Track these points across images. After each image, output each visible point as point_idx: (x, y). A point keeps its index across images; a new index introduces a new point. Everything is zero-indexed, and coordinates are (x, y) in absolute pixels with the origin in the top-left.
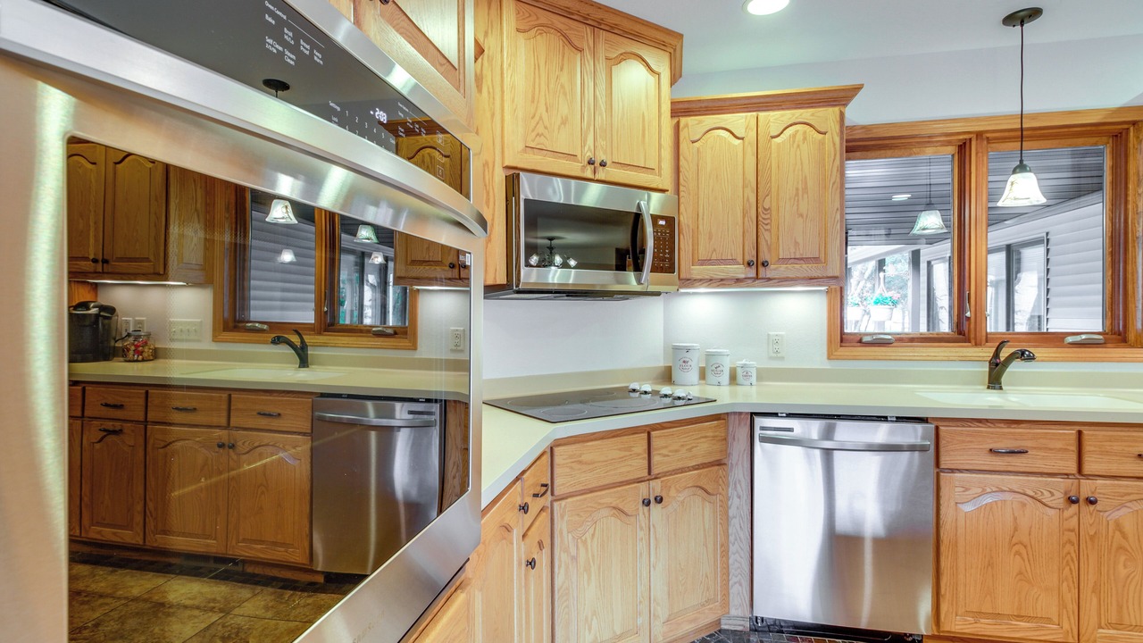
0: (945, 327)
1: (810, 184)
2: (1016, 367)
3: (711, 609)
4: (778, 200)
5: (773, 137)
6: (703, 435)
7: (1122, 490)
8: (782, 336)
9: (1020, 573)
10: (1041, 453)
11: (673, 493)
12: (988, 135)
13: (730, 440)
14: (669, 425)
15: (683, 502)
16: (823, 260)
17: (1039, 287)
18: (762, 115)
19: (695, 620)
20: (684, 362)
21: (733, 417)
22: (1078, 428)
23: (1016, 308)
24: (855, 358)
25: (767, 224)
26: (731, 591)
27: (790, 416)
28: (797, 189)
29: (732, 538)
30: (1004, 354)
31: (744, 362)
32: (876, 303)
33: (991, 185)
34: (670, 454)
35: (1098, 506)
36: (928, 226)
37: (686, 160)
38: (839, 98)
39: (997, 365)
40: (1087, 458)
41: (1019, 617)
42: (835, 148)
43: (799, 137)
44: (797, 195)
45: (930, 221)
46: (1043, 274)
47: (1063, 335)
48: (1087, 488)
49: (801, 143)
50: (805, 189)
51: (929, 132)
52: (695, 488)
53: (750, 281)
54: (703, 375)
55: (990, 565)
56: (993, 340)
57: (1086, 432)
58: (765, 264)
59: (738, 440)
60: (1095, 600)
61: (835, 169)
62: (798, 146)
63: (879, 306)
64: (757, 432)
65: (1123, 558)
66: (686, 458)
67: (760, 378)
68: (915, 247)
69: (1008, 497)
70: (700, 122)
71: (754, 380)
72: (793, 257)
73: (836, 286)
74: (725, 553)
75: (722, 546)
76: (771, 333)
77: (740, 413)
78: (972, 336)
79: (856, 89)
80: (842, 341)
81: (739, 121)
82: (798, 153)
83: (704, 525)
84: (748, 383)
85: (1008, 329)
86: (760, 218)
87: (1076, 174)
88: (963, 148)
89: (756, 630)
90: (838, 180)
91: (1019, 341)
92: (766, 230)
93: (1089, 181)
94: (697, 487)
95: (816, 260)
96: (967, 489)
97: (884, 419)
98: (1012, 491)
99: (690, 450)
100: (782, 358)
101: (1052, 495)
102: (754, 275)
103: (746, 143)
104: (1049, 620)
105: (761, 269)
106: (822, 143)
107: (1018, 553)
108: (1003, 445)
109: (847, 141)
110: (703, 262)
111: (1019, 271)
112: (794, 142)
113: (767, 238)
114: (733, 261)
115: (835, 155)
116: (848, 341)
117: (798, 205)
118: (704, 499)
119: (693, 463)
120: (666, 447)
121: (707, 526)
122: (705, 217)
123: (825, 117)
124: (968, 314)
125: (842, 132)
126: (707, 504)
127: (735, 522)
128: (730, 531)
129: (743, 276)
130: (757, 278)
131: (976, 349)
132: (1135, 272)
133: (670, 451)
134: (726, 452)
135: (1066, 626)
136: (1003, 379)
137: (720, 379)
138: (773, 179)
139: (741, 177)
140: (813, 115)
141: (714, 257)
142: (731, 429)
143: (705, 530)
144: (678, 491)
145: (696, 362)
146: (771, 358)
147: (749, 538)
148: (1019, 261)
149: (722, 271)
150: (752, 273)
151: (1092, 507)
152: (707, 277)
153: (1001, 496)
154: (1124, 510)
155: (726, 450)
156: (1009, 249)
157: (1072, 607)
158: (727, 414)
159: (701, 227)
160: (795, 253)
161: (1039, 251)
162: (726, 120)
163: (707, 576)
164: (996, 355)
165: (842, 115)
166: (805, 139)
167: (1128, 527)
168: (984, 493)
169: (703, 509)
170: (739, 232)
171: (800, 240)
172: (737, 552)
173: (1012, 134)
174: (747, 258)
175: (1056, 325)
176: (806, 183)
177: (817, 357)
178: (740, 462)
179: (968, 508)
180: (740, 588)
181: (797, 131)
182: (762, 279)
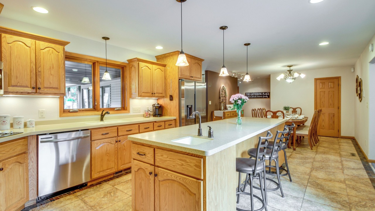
0: (91, 107)
1: (54, 66)
2: (106, 116)
3: (22, 201)
4: (44, 69)
5: (41, 49)
6: (19, 144)
7: (124, 138)
8: (44, 111)
9: (108, 160)
10: (111, 133)
11: (7, 166)
12: (100, 62)
13: (29, 145)
14: (4, 143)
15: (11, 168)
16: (59, 88)
17: (109, 97)
18: (37, 41)
19: (16, 206)
20: (3, 122)
21: (30, 137)
22: (117, 127)
23: (104, 102)
24: (68, 116)
25: (40, 76)
26: (29, 193)
27: (50, 134)
28: (50, 67)
29: (30, 176)
30: (104, 113)
31: (30, 120)
32: (68, 101)
33: (100, 72)
34: (5, 153)
35: (121, 142)
36: (86, 81)
37: (5, 49)
38: (63, 44)
39: (102, 116)
40: (119, 133)
41: (108, 169)
42: (62, 58)
43: (51, 52)
44: (50, 68)
45: (86, 80)
46: (110, 94)
47: (114, 108)
48: (119, 138)
49: (51, 53)
50: (53, 67)
51: (87, 58)
52: (16, 163)
53: (33, 93)
54: (12, 125)
55: (102, 160)
56: (101, 110)
57: (119, 127)
58: (39, 88)
59: (32, 144)
60: (120, 161)
61: (62, 63)
62: (50, 54)
63: (69, 101)
64: (40, 140)
65: (124, 151)
66: (12, 153)
67: (36, 125)
68: (80, 85)
69: (106, 144)
70: (11, 37)
71: (34, 125)
72: (49, 87)
73: (62, 96)
74: (27, 181)
75: (26, 179)
76: (40, 110)
77: (33, 136)
78: (97, 109)
79: (68, 43)
80: (64, 112)
81: (28, 41)
82: (50, 56)
83: (20, 174)
84: (32, 126)
85: (102, 107)
86: (37, 74)
87: (116, 73)
88: (94, 64)
89: (38, 202)
90: (63, 66)
91: (107, 110)
92: (40, 78)
93: (118, 75)
94: (17, 162)
95: (57, 88)
96: (97, 144)
97: (78, 131)
98: (106, 142)
99: (14, 150)
100: (44, 118)
101: (113, 141)
102: (35, 92)
103: (31, 49)
104: (113, 168)
105: (38, 90)
106: (58, 55)
107: (107, 155)
108: (104, 133)
109: (66, 55)
110: (13, 86)
111: (104, 93)
112: (49, 52)
113: (40, 80)
114: (27, 87)
115: (62, 59)
116: (65, 112)
117: (51, 72)
118: (19, 166)
119: (15, 154)
120: (4, 151)
121: (21, 174)
122: (14, 71)
123: (59, 48)
124: (96, 104)
125: (64, 53)
126: (21, 167)
127: (31, 171)
128: (29, 174)
129: (31, 92)
130: (36, 92)
131: (98, 112)
132: (126, 95)
133: (6, 152)
134: (27, 149)
135: (116, 168)
136: (104, 119)
137: (20, 126)
138: (42, 62)
139: (29, 59)
140: (55, 46)
141: (18, 84)
142: (29, 141)
143: (20, 176)
144: (9, 165)
145: (9, 121)
146: (40, 118)
147: (36, 174)
148: (104, 90)
149: (22, 90)
150: (34, 91)
151: (120, 142)
152: (15, 91)
153: (104, 144)
154: (125, 142)
155: (28, 148)
156: (102, 87)
157: (117, 163)
158: (27, 136)
159: (12, 74)
160: (50, 86)
161: (109, 88)
162: (23, 39)
163: (21, 191)
164: (102, 113)
165: (64, 49)
166: (52, 53)
167: (125, 145)
168: (101, 144)
169: (19, 169)
170: (29, 77)
171: (52, 82)
172: (32, 180)
173: (104, 63)
174: (32, 86)
175: (112, 106)
176: (53, 66)
177: (56, 116)
178: (33, 151)
179: (98, 148)
180: (33, 191)
181: (50, 50)
182: (38, 93)
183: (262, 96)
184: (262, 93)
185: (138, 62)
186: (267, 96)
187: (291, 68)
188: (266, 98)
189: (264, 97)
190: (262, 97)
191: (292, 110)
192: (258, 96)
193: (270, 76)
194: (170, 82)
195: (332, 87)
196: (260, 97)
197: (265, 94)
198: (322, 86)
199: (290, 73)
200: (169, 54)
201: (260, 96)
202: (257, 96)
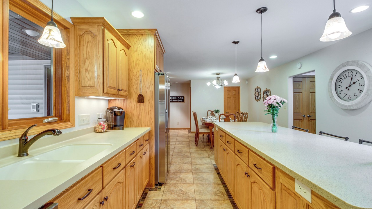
47: (42, 118)
183: (177, 99)
184: (177, 97)
185: (102, 28)
186: (182, 100)
187: (219, 76)
188: (181, 101)
189: (179, 101)
190: (177, 101)
191: (211, 112)
192: (174, 100)
193: (190, 81)
194: (138, 74)
195: (235, 94)
196: (175, 101)
197: (180, 98)
198: (229, 93)
199: (218, 80)
200: (139, 31)
201: (176, 99)
202: (172, 100)
